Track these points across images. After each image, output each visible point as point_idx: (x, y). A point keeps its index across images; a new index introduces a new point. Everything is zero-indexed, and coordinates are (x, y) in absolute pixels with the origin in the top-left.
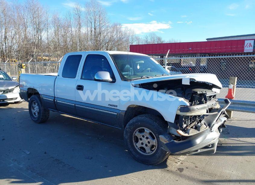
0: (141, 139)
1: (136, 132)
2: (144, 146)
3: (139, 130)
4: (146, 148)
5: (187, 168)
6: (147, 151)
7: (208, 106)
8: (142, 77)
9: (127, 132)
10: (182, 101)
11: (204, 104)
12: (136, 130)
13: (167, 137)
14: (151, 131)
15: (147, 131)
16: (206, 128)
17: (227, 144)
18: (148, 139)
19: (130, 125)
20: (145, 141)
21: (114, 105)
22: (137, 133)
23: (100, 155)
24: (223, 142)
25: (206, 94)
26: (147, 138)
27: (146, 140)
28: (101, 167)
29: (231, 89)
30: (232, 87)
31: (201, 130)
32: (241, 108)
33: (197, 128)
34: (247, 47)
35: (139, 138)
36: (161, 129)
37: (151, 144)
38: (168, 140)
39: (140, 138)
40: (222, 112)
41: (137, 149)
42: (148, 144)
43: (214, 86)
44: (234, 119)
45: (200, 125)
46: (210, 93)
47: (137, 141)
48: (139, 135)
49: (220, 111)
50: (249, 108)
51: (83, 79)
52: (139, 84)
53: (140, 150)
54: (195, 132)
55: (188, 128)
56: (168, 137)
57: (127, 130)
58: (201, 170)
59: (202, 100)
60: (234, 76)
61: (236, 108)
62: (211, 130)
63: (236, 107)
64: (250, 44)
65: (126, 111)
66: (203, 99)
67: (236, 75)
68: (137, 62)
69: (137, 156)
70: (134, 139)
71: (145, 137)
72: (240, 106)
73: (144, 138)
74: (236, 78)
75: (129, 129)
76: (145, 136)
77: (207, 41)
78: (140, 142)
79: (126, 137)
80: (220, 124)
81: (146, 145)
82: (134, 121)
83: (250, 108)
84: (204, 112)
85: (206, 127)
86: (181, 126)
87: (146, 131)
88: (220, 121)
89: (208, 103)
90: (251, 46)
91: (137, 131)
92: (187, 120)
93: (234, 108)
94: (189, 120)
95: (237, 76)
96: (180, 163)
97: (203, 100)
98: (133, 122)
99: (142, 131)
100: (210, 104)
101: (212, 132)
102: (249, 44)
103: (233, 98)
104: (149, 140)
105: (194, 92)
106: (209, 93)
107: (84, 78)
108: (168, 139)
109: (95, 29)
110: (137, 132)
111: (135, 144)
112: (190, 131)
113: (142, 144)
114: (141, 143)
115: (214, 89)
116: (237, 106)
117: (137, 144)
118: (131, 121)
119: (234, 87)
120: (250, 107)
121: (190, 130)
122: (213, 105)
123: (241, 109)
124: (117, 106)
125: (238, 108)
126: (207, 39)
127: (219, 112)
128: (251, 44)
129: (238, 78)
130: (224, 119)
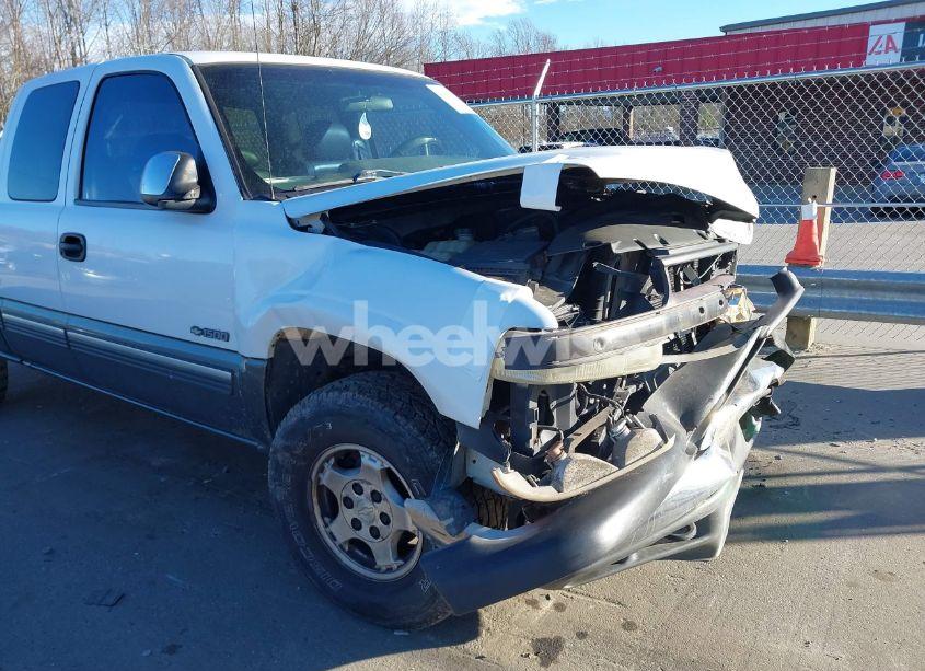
0: (349, 503)
1: (322, 470)
2: (364, 534)
3: (334, 455)
4: (374, 545)
5: (582, 635)
6: (380, 563)
7: (672, 323)
8: (358, 176)
9: (278, 467)
10: (517, 304)
11: (651, 308)
12: (323, 458)
13: (443, 507)
14: (387, 465)
15: (372, 461)
16: (660, 447)
17: (785, 476)
18: (379, 501)
19: (291, 434)
20: (368, 511)
21: (213, 331)
22: (329, 470)
23: (171, 577)
24: (770, 470)
25: (665, 252)
26: (376, 497)
27: (369, 504)
28: (146, 653)
29: (811, 222)
30: (815, 212)
31: (634, 460)
32: (850, 305)
33: (609, 450)
34: (880, 53)
35: (339, 495)
36: (433, 455)
37: (395, 526)
38: (448, 527)
39: (344, 494)
40: (759, 341)
41: (336, 550)
42: (379, 524)
43: (721, 209)
44: (821, 353)
45: (628, 431)
46: (695, 248)
47: (331, 511)
48: (338, 482)
49: (747, 337)
50: (885, 303)
51: (91, 203)
52: (323, 217)
53: (351, 554)
54: (599, 473)
55: (557, 450)
56: (452, 507)
57: (279, 457)
58: (651, 647)
59: (644, 290)
60: (825, 164)
61: (831, 303)
62: (698, 444)
63: (829, 299)
64: (890, 39)
65: (270, 361)
66: (649, 283)
67: (832, 157)
68: (353, 106)
69: (336, 584)
70: (315, 499)
71: (367, 490)
72: (847, 295)
73: (362, 497)
74: (834, 171)
75: (287, 455)
76: (364, 486)
77: (723, 34)
78: (346, 515)
79: (278, 492)
80: (747, 401)
81: (375, 532)
82: (306, 412)
83: (890, 302)
84: (651, 357)
85: (659, 439)
86: (520, 443)
87: (365, 460)
88: (750, 387)
89: (672, 301)
90: (894, 48)
91: (327, 460)
92: (557, 406)
93: (821, 306)
94: (569, 400)
95: (837, 164)
96: (550, 603)
97: (649, 291)
98: (302, 420)
99: (348, 462)
100: (682, 309)
101: (700, 453)
102: (884, 40)
103: (817, 261)
104: (383, 507)
105: (592, 244)
106: (682, 248)
107: (94, 197)
108: (452, 519)
109: (294, 9)
110: (326, 465)
111: (326, 526)
112: (570, 473)
113: (356, 524)
114: (350, 522)
115: (720, 226)
116: (833, 294)
117: (334, 527)
118: (294, 415)
119: (821, 212)
120: (888, 297)
121: (568, 460)
122: (702, 310)
123: (853, 308)
124: (226, 337)
125: (840, 303)
126: (724, 29)
127: (740, 344)
128: (895, 40)
129: (842, 170)
130: (767, 374)
